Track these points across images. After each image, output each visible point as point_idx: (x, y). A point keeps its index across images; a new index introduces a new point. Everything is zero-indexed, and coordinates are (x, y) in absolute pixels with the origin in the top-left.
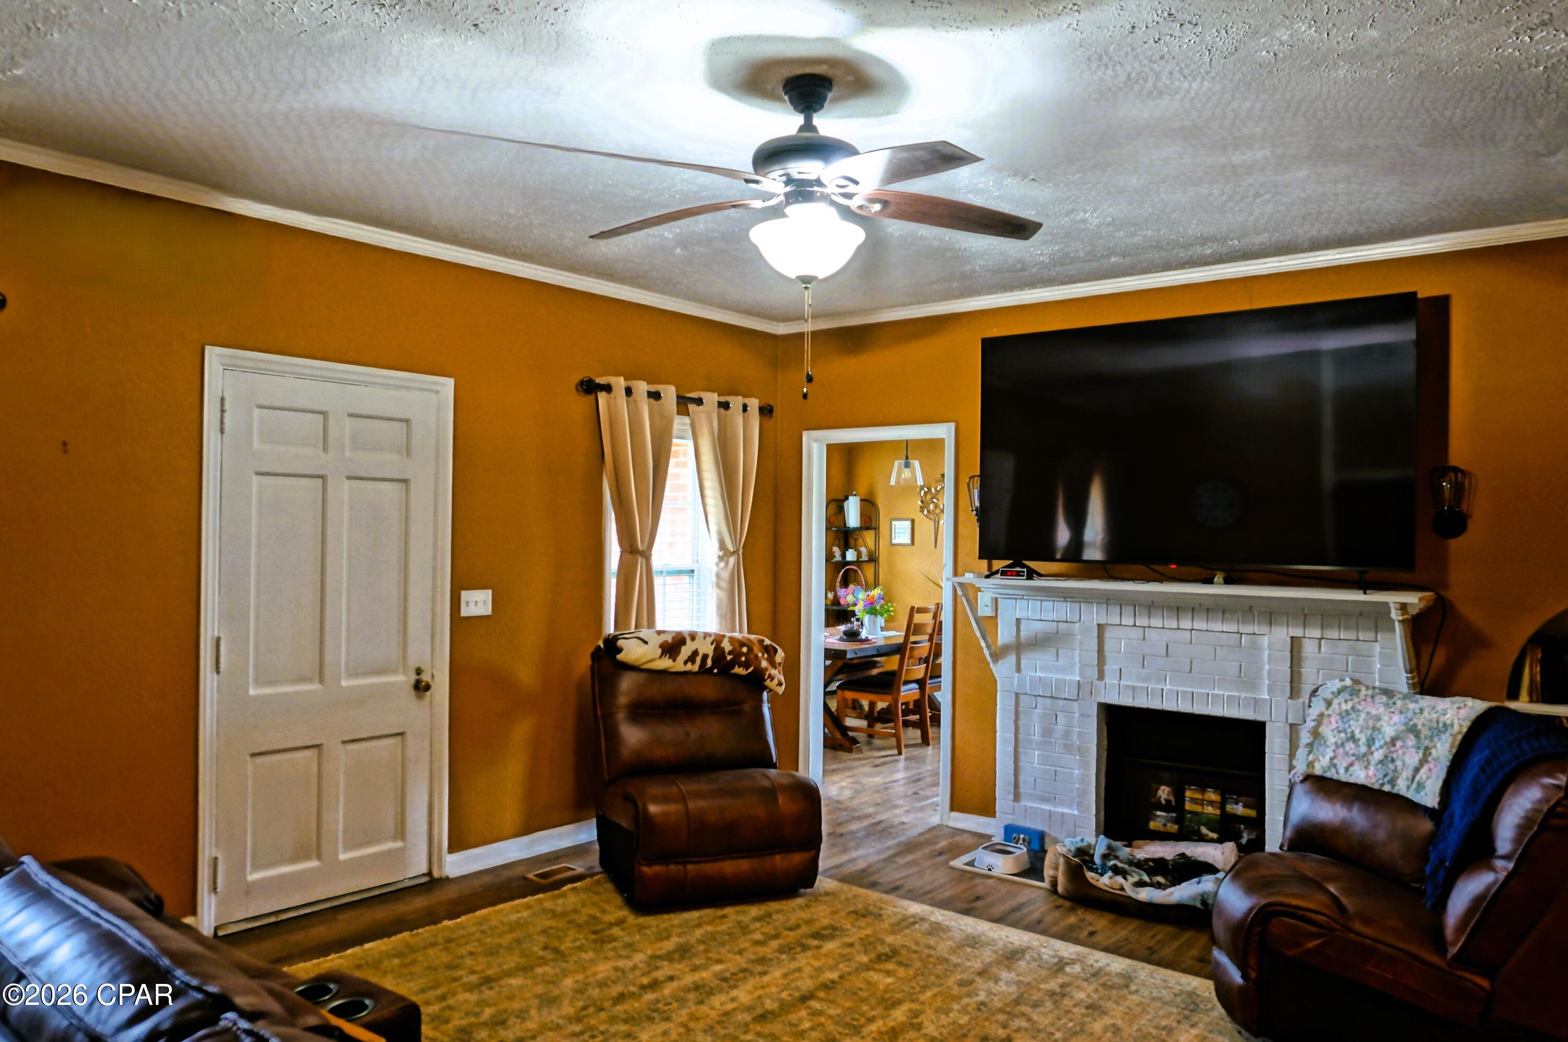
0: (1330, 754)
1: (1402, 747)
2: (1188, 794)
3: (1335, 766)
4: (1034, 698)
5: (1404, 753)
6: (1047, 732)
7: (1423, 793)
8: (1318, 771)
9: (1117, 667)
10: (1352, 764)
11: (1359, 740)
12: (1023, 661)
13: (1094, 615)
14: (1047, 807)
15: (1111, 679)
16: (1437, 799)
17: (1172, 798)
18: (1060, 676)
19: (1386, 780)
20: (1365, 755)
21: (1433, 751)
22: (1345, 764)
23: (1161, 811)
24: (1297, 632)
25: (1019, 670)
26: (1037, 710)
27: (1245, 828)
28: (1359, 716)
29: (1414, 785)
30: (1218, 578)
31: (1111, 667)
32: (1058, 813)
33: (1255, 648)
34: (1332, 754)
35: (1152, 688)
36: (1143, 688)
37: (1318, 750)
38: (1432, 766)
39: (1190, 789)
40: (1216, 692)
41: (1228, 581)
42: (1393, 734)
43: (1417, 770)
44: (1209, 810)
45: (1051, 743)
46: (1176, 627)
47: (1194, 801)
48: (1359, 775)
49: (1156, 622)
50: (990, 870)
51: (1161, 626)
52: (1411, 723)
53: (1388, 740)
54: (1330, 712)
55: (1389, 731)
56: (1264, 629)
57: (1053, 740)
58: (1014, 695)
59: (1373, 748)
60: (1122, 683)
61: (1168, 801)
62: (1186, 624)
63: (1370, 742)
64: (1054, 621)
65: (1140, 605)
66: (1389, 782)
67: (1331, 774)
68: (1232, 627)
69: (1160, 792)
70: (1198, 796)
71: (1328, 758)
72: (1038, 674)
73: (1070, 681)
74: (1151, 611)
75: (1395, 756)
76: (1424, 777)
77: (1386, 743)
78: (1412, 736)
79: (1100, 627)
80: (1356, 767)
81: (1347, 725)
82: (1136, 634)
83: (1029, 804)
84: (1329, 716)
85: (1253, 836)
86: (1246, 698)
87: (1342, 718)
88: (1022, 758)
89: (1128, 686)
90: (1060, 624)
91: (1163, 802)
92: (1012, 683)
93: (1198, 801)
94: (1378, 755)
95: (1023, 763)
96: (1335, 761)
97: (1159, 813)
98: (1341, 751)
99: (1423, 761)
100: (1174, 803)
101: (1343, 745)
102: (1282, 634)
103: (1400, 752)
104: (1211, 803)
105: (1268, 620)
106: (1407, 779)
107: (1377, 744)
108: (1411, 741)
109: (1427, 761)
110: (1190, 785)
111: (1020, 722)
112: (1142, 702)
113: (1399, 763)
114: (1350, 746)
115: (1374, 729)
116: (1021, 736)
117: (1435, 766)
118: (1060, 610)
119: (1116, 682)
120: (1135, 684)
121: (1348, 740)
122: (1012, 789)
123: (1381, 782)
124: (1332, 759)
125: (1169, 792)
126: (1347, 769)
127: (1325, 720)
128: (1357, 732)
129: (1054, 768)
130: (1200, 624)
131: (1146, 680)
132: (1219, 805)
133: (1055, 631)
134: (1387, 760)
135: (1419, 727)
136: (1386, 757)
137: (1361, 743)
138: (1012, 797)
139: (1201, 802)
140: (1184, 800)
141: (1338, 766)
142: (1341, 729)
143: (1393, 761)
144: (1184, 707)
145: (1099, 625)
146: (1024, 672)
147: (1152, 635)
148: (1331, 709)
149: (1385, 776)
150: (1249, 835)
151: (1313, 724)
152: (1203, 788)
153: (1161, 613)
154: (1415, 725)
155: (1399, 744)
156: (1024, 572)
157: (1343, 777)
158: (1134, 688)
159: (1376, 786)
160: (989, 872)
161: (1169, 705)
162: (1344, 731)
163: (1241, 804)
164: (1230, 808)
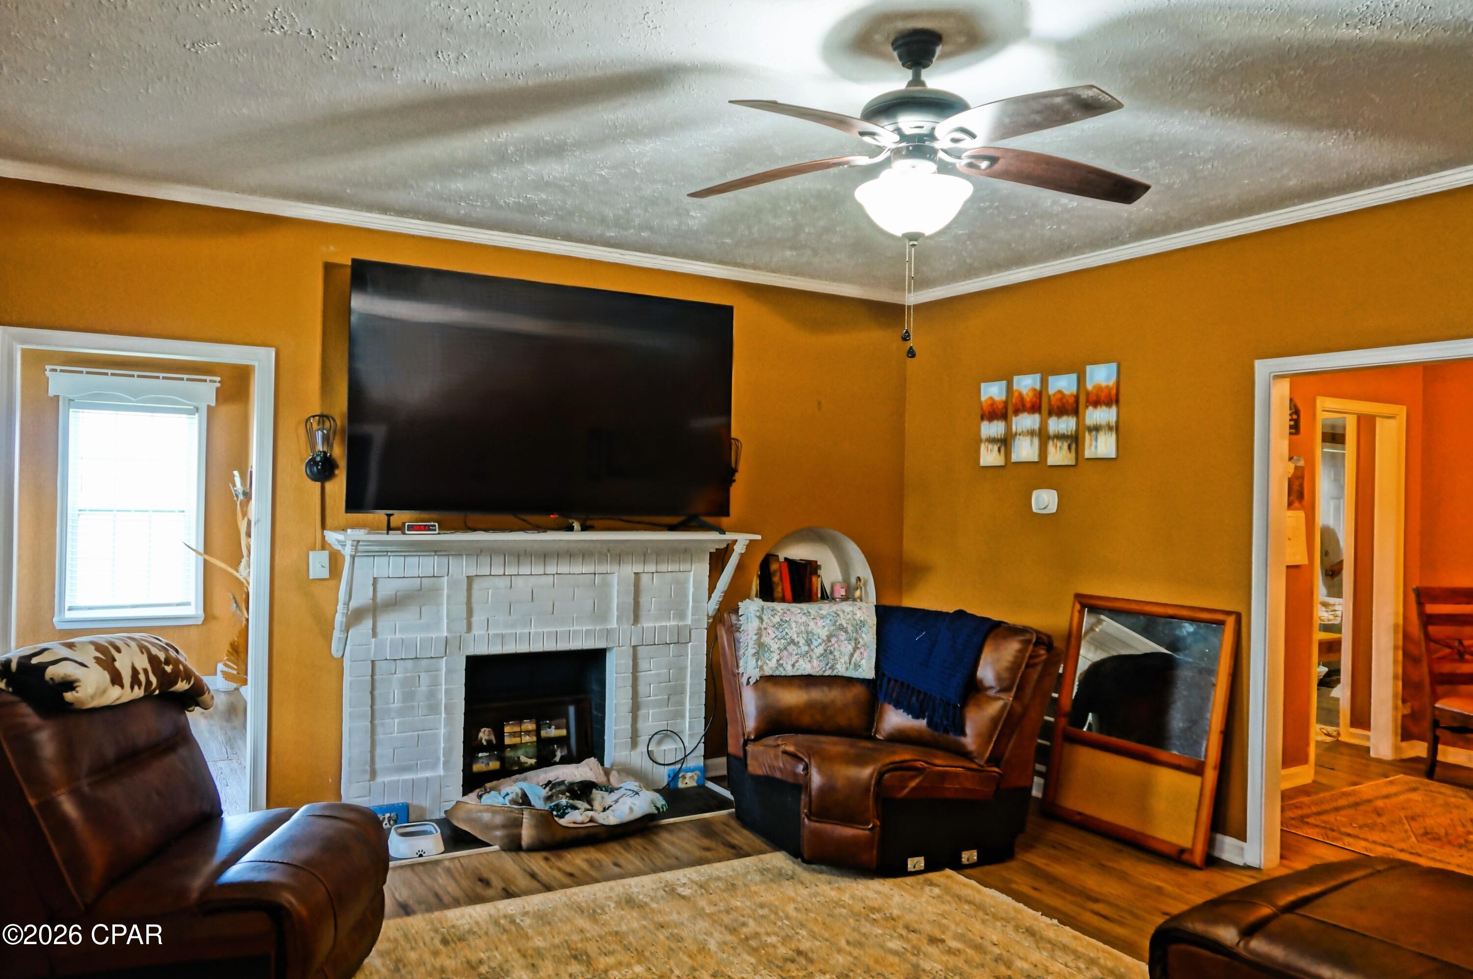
0: (776, 657)
1: (837, 642)
2: (507, 729)
3: (782, 665)
4: (393, 661)
5: (839, 646)
6: (408, 696)
7: (860, 670)
8: (768, 672)
9: (484, 618)
10: (797, 661)
11: (798, 642)
12: (380, 624)
13: (463, 568)
14: (408, 776)
15: (478, 630)
16: (873, 672)
17: (493, 738)
18: (424, 635)
19: (828, 667)
20: (807, 653)
21: (860, 640)
22: (790, 663)
23: (482, 752)
24: (638, 568)
25: (374, 634)
26: (396, 676)
27: (558, 747)
28: (790, 625)
29: (852, 666)
30: (576, 525)
31: (478, 618)
32: (420, 779)
33: (606, 585)
34: (778, 657)
35: (519, 634)
36: (512, 634)
37: (764, 657)
38: (862, 650)
39: (509, 724)
40: (576, 628)
41: (585, 528)
42: (827, 633)
43: (852, 655)
44: (526, 739)
45: (413, 707)
46: (543, 573)
47: (513, 734)
48: (806, 668)
49: (525, 570)
50: (421, 856)
51: (529, 573)
52: (838, 624)
53: (825, 638)
54: (765, 625)
55: (824, 633)
56: (615, 568)
57: (415, 704)
58: (370, 662)
59: (812, 647)
60: (491, 632)
61: (489, 742)
62: (551, 569)
63: (809, 643)
64: (419, 577)
65: (510, 554)
66: (830, 668)
67: (781, 672)
68: (588, 568)
69: (481, 735)
70: (517, 729)
71: (774, 661)
72: (398, 636)
73: (437, 638)
74: (521, 559)
75: (832, 649)
76: (858, 659)
77: (824, 641)
78: (842, 633)
79: (470, 579)
80: (801, 661)
81: (784, 633)
82: (503, 583)
83: (387, 779)
84: (765, 629)
85: (565, 752)
86: (600, 630)
87: (777, 629)
88: (379, 730)
89: (497, 635)
90: (423, 579)
91: (485, 743)
92: (369, 650)
93: (517, 735)
94: (819, 650)
95: (380, 736)
96: (781, 662)
97: (480, 755)
98: (785, 653)
99: (856, 649)
100: (494, 742)
101: (785, 648)
102: (628, 570)
103: (836, 645)
104: (528, 733)
105: (618, 561)
106: (845, 663)
107: (815, 643)
108: (843, 636)
109: (858, 648)
110: (508, 721)
111: (376, 693)
112: (510, 648)
113: (836, 653)
114: (791, 648)
115: (807, 633)
116: (377, 707)
117: (865, 650)
118: (429, 564)
119: (483, 632)
120: (504, 632)
121: (789, 644)
122: (368, 768)
123: (824, 669)
124: (778, 661)
125: (489, 731)
126: (793, 666)
127: (764, 633)
128: (795, 637)
129: (416, 733)
130: (564, 569)
131: (513, 626)
132: (534, 733)
133: (419, 588)
134: (828, 652)
135: (845, 625)
136: (825, 651)
137: (801, 644)
138: (368, 777)
139: (518, 734)
140: (504, 736)
141: (784, 665)
142: (779, 637)
143: (831, 653)
144: (550, 646)
145: (468, 577)
146: (380, 636)
147: (519, 582)
148: (764, 623)
149: (827, 664)
150: (561, 752)
151: (755, 637)
152: (520, 719)
153: (529, 560)
154: (841, 625)
155: (834, 640)
156: (435, 526)
157: (790, 671)
158: (503, 636)
159: (820, 673)
160: (421, 858)
161: (537, 647)
162: (783, 638)
163: (553, 727)
164: (544, 733)
